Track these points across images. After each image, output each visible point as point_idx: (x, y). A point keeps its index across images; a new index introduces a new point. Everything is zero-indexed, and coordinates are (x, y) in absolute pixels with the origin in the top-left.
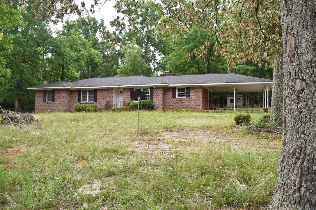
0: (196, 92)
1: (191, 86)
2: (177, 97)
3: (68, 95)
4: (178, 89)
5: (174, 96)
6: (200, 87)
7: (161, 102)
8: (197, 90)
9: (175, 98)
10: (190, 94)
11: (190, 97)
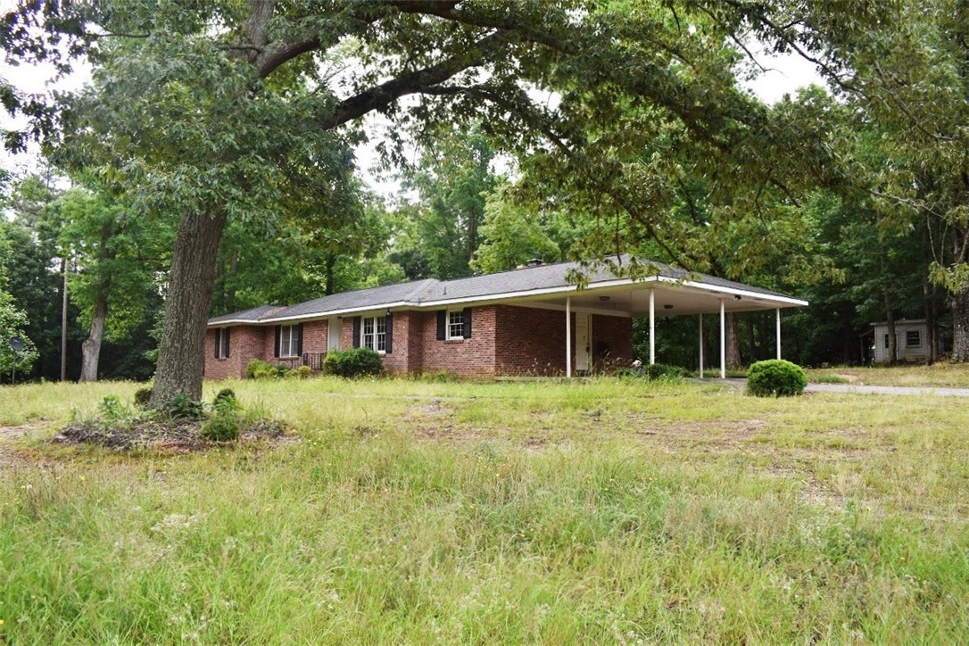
0: (483, 323)
1: (474, 305)
2: (449, 338)
3: (255, 339)
4: (452, 315)
5: (441, 336)
6: (491, 306)
7: (407, 355)
8: (485, 314)
9: (442, 342)
10: (471, 328)
11: (470, 337)
